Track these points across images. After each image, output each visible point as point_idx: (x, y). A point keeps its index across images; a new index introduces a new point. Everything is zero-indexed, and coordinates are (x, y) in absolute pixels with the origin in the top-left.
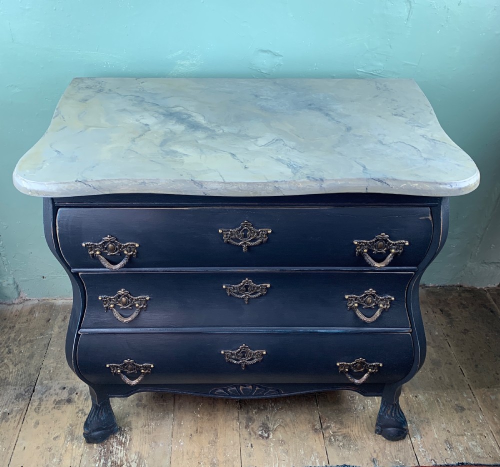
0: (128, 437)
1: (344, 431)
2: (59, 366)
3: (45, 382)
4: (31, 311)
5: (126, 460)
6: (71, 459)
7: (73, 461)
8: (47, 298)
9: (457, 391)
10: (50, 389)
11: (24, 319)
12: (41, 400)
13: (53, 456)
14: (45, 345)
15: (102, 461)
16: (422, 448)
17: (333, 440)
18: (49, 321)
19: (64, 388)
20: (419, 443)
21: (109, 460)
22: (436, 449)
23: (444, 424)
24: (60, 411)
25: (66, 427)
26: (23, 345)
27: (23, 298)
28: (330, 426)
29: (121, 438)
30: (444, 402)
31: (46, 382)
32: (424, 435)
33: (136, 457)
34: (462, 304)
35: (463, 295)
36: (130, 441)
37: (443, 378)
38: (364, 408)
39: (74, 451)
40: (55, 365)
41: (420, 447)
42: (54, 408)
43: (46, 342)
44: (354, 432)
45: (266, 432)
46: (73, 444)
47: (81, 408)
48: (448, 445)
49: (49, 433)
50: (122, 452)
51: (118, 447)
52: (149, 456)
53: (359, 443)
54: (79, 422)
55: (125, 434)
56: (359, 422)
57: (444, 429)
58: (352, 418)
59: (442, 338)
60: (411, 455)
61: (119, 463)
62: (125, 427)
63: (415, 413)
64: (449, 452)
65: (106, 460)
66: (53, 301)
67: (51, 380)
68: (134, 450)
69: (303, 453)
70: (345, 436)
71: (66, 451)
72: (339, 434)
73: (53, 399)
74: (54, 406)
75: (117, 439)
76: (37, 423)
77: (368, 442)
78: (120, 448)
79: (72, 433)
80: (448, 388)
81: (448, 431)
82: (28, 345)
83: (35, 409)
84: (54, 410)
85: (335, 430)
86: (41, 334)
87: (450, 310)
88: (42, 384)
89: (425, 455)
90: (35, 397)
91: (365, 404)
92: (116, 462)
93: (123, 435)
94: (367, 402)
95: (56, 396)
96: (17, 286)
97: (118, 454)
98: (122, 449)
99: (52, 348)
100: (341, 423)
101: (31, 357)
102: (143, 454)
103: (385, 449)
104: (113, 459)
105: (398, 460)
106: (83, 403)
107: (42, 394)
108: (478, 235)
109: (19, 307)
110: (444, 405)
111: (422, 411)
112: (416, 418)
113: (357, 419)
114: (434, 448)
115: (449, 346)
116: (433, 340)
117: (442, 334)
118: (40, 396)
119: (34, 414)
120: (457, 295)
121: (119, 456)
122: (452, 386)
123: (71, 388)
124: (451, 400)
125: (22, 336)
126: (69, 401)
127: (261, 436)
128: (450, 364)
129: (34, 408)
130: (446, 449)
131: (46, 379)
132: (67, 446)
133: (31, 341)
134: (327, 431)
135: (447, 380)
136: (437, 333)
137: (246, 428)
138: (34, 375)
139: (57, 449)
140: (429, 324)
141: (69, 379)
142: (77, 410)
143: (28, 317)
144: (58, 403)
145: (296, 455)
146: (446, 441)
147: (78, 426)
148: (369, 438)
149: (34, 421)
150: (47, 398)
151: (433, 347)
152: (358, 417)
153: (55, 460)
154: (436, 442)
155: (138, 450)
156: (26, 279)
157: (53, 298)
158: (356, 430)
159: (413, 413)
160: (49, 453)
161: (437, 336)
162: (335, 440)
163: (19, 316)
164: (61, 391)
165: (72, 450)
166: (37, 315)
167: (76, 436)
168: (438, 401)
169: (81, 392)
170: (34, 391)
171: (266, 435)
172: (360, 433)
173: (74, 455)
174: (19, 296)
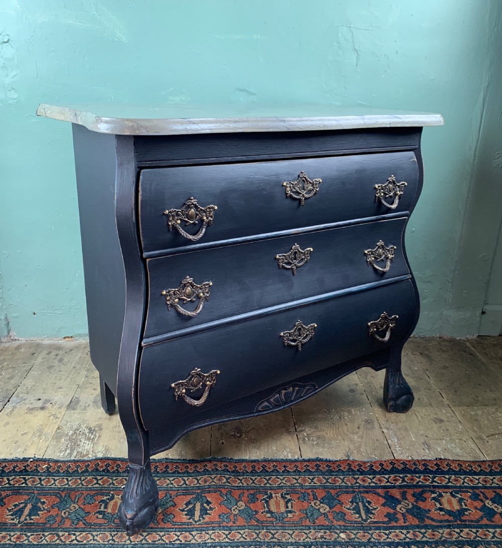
0: (97, 435)
1: (319, 434)
2: (37, 384)
3: (21, 395)
4: (18, 348)
5: (93, 451)
6: (37, 449)
7: (38, 450)
8: (35, 339)
9: (436, 408)
10: (25, 400)
11: (10, 353)
12: (14, 407)
13: (19, 447)
14: (26, 370)
15: (68, 451)
16: (399, 447)
17: (307, 440)
18: (33, 354)
19: (40, 399)
20: (396, 444)
21: (75, 451)
22: (413, 448)
23: (422, 431)
24: (32, 415)
25: (36, 427)
26: (5, 370)
27: (12, 338)
28: (305, 429)
29: (90, 435)
30: (423, 415)
31: (23, 395)
32: (401, 439)
33: (103, 449)
34: (441, 349)
35: (442, 343)
36: (99, 437)
37: (422, 400)
38: (340, 418)
39: (40, 444)
40: (34, 383)
41: (397, 446)
42: (27, 413)
43: (28, 368)
44: (329, 435)
45: (238, 433)
46: (41, 439)
47: (53, 413)
48: (426, 446)
49: (17, 430)
50: (90, 445)
51: (86, 442)
52: (116, 448)
53: (334, 443)
54: (49, 423)
55: (94, 433)
56: (335, 428)
57: (422, 435)
58: (327, 425)
59: (421, 372)
60: (387, 452)
61: (85, 453)
62: (95, 428)
63: (392, 423)
64: (427, 451)
65: (72, 451)
66: (41, 341)
67: (28, 393)
68: (101, 443)
69: (275, 449)
70: (319, 437)
71: (32, 443)
72: (314, 435)
73: (27, 406)
74: (27, 411)
75: (86, 436)
76: (8, 423)
77: (343, 442)
78: (88, 442)
79: (41, 430)
80: (427, 406)
81: (426, 436)
82: (10, 370)
83: (7, 414)
84: (26, 414)
85: (309, 432)
86: (24, 363)
87: (430, 353)
88: (17, 396)
89: (402, 453)
90: (9, 406)
91: (341, 415)
92: (81, 452)
93: (92, 433)
94: (344, 414)
95: (30, 405)
96: (8, 323)
97: (84, 447)
98: (90, 443)
99: (33, 373)
100: (316, 428)
101: (12, 378)
102: (110, 447)
103: (360, 448)
104: (79, 450)
105: (374, 456)
106: (57, 410)
107: (17, 404)
108: (448, 278)
109: (7, 345)
110: (422, 418)
111: (400, 421)
112: (393, 426)
113: (332, 425)
114: (412, 448)
115: (429, 377)
116: (412, 373)
117: (421, 369)
118: (14, 404)
119: (7, 417)
120: (437, 343)
121: (86, 448)
122: (431, 405)
123: (46, 400)
124: (430, 415)
125: (5, 363)
126: (42, 408)
127: (232, 435)
128: (430, 389)
129: (6, 412)
130: (424, 449)
131: (22, 393)
132: (34, 440)
133: (13, 368)
134: (302, 433)
135: (426, 400)
136: (416, 369)
137: (218, 430)
138: (11, 390)
139: (24, 442)
140: (409, 362)
141: (45, 393)
142: (49, 415)
143: (14, 352)
144: (31, 410)
145: (268, 451)
146: (424, 443)
147: (48, 426)
148: (344, 440)
149: (4, 422)
150: (21, 406)
151: (412, 378)
152: (333, 424)
153: (20, 450)
154: (413, 444)
155: (106, 444)
156: (17, 315)
157: (40, 338)
158: (331, 434)
159: (390, 422)
160: (15, 445)
161: (416, 370)
162: (309, 440)
163: (5, 351)
164: (35, 401)
165: (39, 443)
166: (23, 350)
167: (44, 433)
168: (416, 415)
169: (56, 403)
170: (8, 401)
171: (238, 435)
172: (335, 436)
173: (40, 446)
174: (8, 334)
